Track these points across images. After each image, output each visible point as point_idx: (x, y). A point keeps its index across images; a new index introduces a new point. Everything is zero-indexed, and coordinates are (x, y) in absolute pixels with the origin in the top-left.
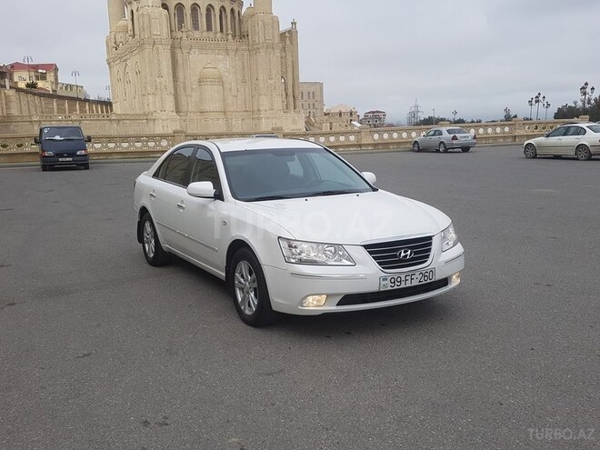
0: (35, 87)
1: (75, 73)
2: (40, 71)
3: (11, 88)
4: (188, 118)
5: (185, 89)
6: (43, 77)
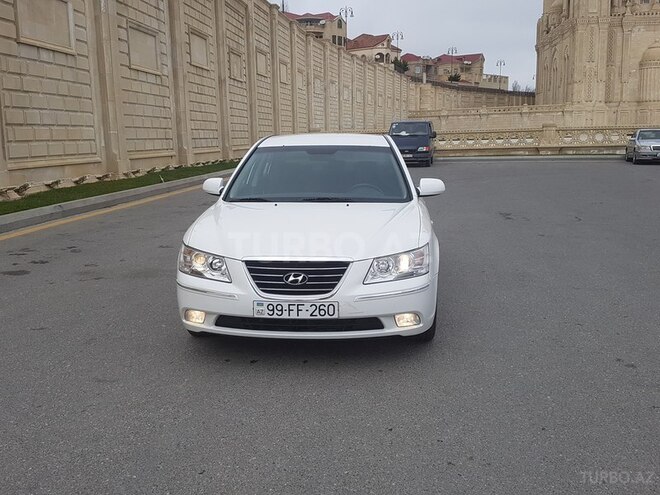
0: (458, 81)
1: (501, 63)
2: (466, 62)
3: (427, 81)
4: (620, 109)
5: (620, 75)
6: (467, 69)
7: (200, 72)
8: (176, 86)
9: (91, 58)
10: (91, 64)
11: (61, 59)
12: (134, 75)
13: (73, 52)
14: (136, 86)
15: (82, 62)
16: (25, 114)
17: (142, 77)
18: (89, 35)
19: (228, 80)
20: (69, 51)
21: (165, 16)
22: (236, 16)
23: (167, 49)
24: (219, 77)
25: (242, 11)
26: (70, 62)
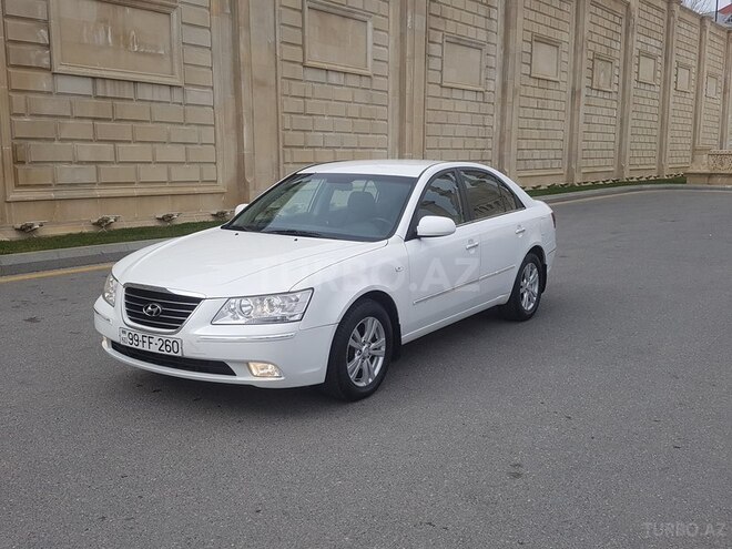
7: (544, 84)
8: (503, 102)
9: (390, 77)
10: (391, 84)
11: (353, 81)
12: (446, 93)
13: (369, 73)
14: (446, 105)
15: (379, 83)
16: (305, 136)
17: (457, 94)
18: (390, 54)
19: (584, 92)
20: (364, 72)
21: (498, 25)
22: (611, 17)
23: (496, 61)
24: (573, 89)
25: (621, 10)
26: (365, 82)
